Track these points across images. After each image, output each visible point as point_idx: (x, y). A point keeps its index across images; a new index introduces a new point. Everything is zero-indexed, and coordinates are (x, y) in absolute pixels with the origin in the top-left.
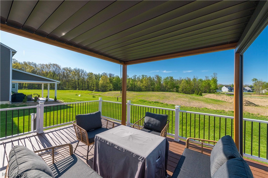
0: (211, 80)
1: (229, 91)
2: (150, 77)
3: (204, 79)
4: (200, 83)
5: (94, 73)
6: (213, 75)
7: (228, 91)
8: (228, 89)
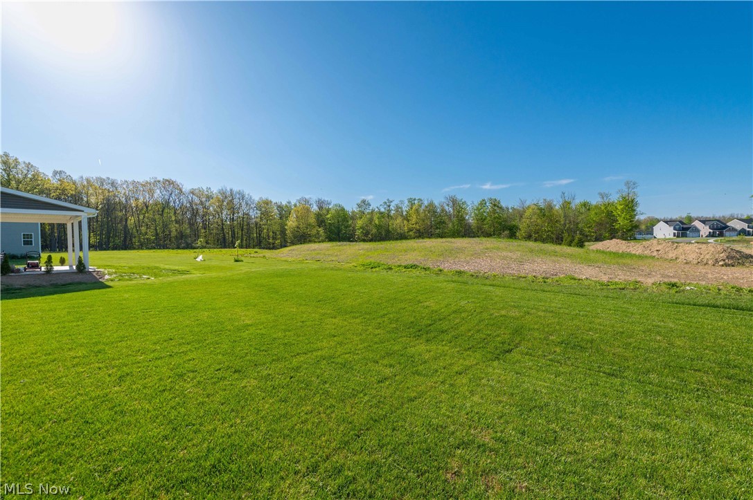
0: (616, 201)
1: (678, 237)
2: (431, 204)
3: (595, 201)
4: (581, 213)
5: (274, 201)
6: (625, 189)
7: (674, 235)
8: (675, 229)
